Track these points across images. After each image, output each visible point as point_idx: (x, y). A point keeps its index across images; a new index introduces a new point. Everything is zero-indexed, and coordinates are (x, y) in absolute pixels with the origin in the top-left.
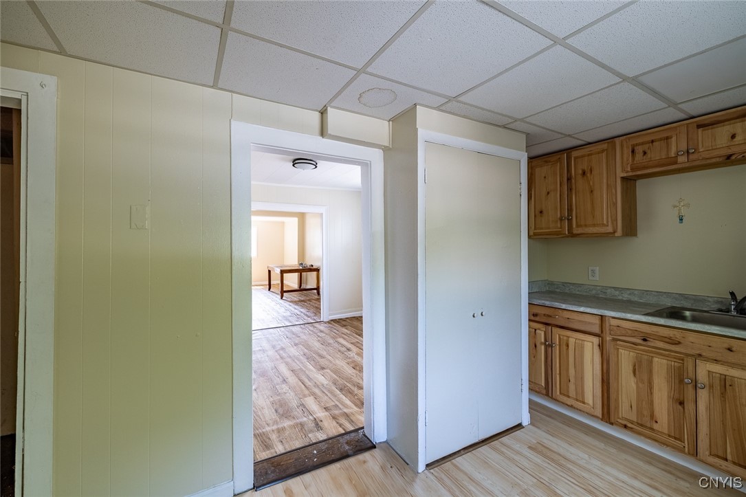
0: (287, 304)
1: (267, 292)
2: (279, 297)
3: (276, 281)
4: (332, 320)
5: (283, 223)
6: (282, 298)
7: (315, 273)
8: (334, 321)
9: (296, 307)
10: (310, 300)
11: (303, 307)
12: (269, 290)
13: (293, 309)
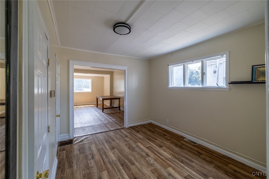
0: (105, 115)
1: (96, 108)
2: (102, 111)
3: (100, 102)
4: (130, 127)
5: (103, 77)
6: (103, 112)
7: (118, 100)
8: (131, 127)
9: (110, 117)
10: (116, 113)
11: (113, 117)
12: (97, 107)
13: (108, 119)
